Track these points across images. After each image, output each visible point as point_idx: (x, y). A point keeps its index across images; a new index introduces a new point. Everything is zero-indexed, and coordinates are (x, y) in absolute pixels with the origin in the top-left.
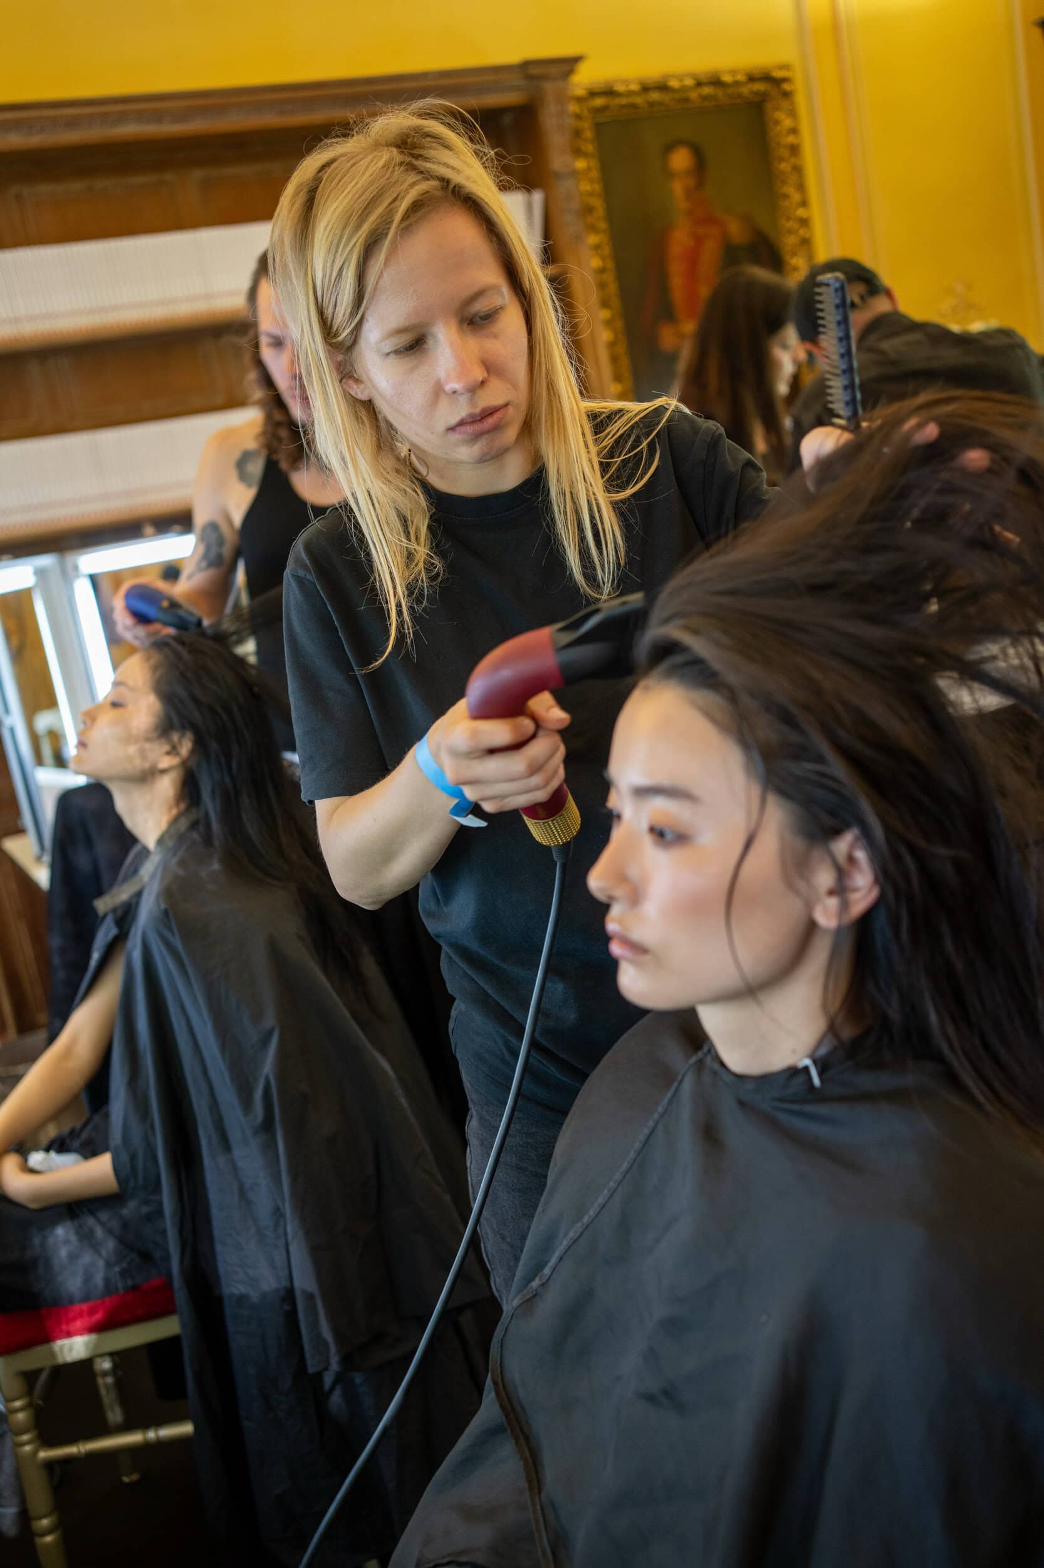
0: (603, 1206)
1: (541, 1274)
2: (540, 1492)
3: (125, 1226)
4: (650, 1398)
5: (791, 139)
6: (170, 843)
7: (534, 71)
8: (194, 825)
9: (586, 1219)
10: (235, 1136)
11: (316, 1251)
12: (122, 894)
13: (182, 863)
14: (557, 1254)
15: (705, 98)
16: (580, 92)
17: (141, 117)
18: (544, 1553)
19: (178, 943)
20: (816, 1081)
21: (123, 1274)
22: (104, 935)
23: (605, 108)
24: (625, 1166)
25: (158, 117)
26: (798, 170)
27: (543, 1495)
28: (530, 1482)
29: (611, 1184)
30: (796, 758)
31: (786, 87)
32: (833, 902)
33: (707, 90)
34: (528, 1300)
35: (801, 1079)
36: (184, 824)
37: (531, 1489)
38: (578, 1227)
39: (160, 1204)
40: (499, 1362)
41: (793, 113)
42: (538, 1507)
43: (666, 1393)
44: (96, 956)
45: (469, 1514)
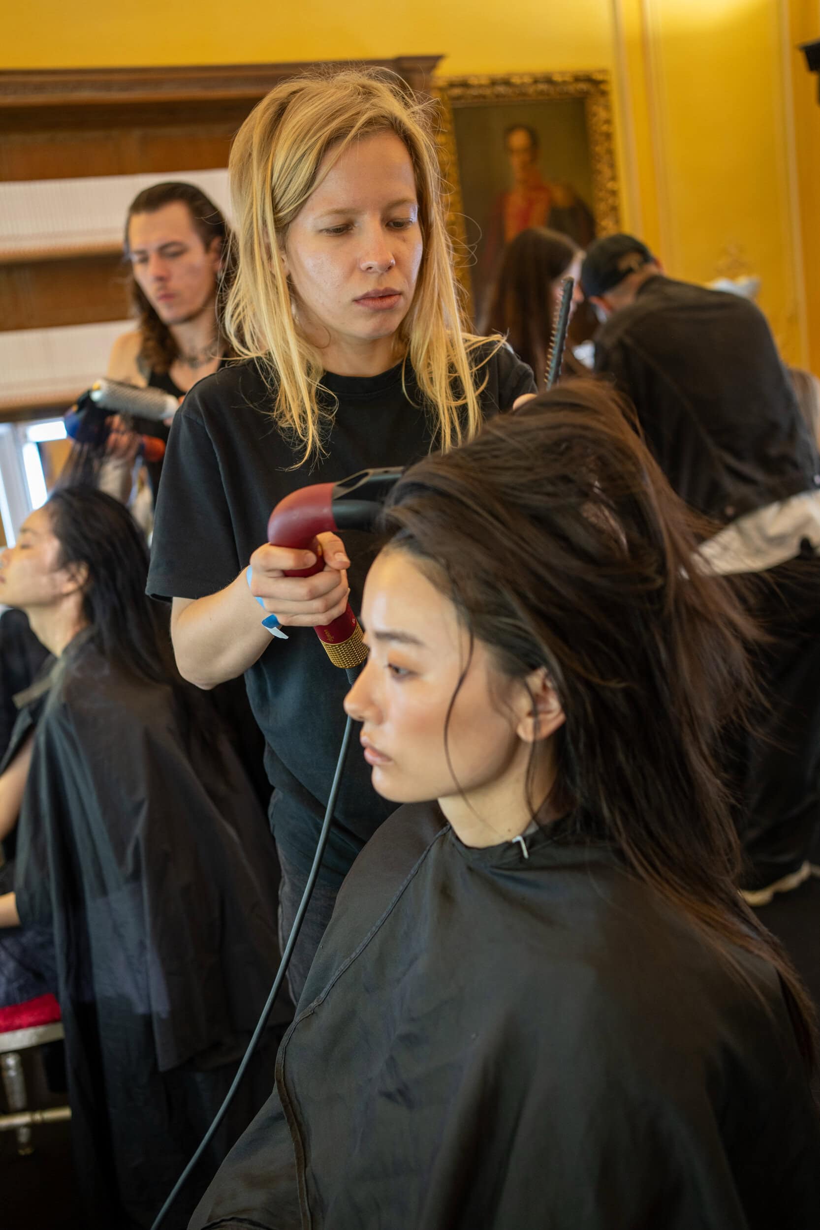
0: (367, 945)
1: (318, 997)
2: (306, 1167)
3: (24, 950)
4: (389, 1096)
5: (605, 128)
6: (73, 653)
7: (406, 65)
8: (91, 640)
9: (353, 956)
10: (111, 883)
11: (169, 975)
12: (35, 692)
13: (81, 669)
14: (331, 982)
15: (542, 93)
16: (441, 83)
17: (94, 85)
18: (304, 1214)
19: (72, 729)
20: (526, 854)
21: (21, 989)
22: (22, 722)
23: (459, 98)
24: (384, 915)
25: (108, 86)
26: (610, 152)
27: (308, 1169)
28: (298, 1158)
29: (374, 929)
30: (497, 613)
31: (602, 87)
32: (530, 721)
33: (542, 87)
34: (307, 1017)
35: (515, 851)
36: (84, 637)
37: (299, 1164)
38: (347, 961)
39: (51, 935)
40: (283, 1065)
41: (608, 108)
42: (303, 1179)
43: (400, 1092)
44: (14, 740)
45: (253, 1182)
